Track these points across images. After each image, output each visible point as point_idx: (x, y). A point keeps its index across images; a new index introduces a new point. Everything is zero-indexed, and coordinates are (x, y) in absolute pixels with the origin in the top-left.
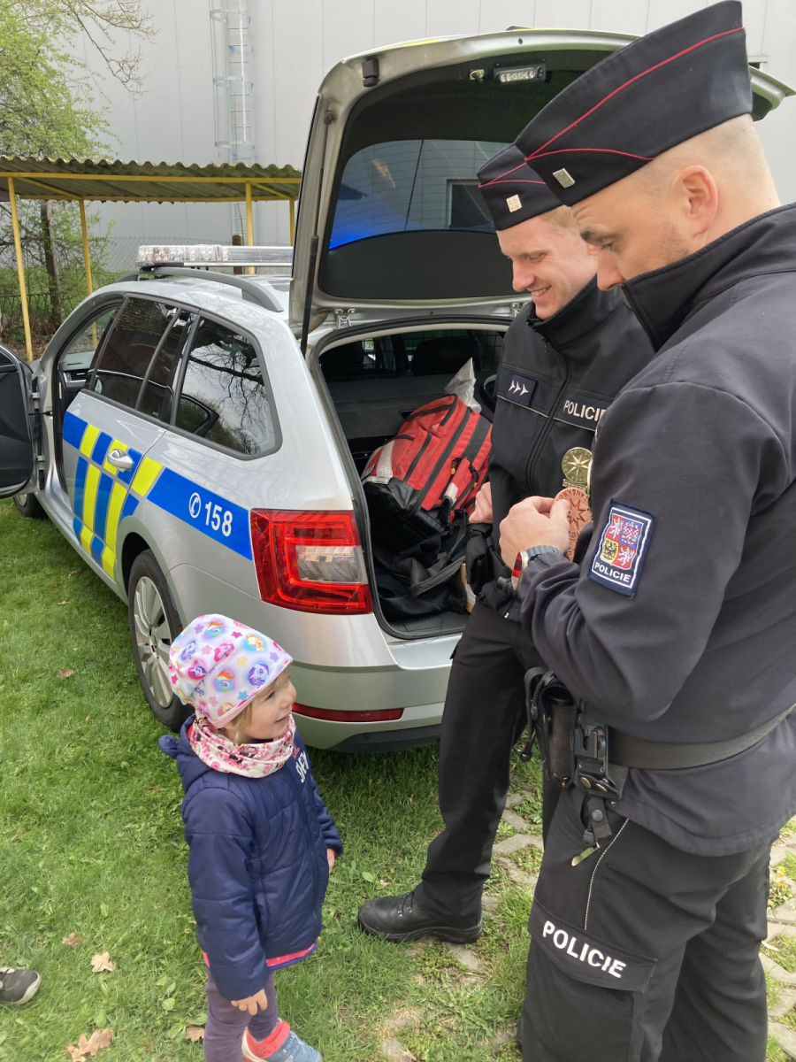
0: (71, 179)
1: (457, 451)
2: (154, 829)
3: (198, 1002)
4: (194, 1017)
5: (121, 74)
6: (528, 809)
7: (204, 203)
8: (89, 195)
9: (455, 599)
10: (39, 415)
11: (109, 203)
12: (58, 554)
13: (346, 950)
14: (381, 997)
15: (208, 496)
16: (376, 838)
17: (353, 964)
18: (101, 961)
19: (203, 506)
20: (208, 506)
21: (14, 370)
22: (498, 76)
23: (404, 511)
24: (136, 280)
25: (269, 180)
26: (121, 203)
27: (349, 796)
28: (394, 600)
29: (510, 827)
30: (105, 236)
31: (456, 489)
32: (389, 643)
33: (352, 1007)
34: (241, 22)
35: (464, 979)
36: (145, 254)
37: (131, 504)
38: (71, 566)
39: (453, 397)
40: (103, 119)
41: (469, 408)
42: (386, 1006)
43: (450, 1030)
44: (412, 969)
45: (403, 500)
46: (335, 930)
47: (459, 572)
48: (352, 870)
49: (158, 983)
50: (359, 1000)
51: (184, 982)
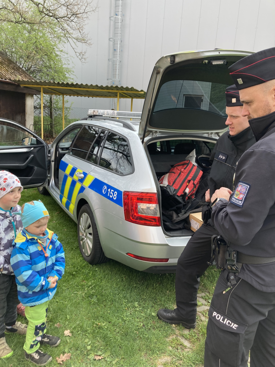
0: (61, 89)
1: (189, 178)
2: (84, 294)
3: (98, 348)
4: (97, 352)
5: (79, 57)
6: (207, 298)
7: (103, 98)
8: (66, 94)
9: (187, 225)
10: (50, 162)
11: (72, 96)
12: (52, 207)
13: (146, 336)
14: (158, 352)
15: (109, 187)
16: (156, 302)
17: (149, 341)
18: (67, 332)
19: (107, 190)
20: (109, 190)
21: (44, 146)
22: (212, 62)
23: (171, 195)
24: (87, 120)
25: (125, 92)
26: (76, 97)
27: (148, 289)
28: (167, 223)
29: (201, 303)
30: (69, 107)
31: (189, 190)
32: (166, 237)
33: (148, 354)
34: (119, 42)
35: (185, 349)
36: (91, 112)
37: (82, 189)
38: (56, 211)
39: (189, 161)
40: (72, 70)
41: (194, 165)
42: (159, 355)
43: (181, 364)
44: (168, 344)
45: (171, 192)
46: (143, 330)
47: (189, 216)
48: (148, 312)
49: (85, 341)
50: (150, 352)
51: (94, 341)
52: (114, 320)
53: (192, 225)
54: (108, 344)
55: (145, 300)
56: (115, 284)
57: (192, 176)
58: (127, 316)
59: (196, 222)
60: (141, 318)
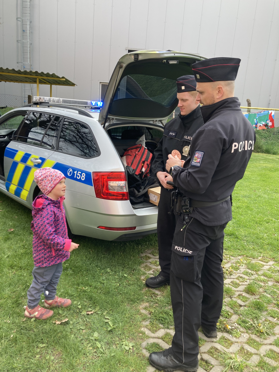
1: (143, 159)
3: (87, 306)
4: (88, 309)
9: (146, 199)
13: (125, 291)
14: (137, 301)
16: (125, 266)
17: (128, 294)
19: (73, 172)
20: (76, 172)
22: (169, 62)
23: (131, 175)
24: (31, 107)
27: (114, 257)
28: (132, 198)
31: (144, 169)
33: (130, 304)
34: (28, 22)
35: (158, 296)
36: (36, 99)
39: (141, 145)
41: (145, 148)
42: (139, 303)
44: (143, 295)
45: (131, 172)
46: (120, 288)
47: (147, 192)
48: (121, 274)
49: (74, 303)
50: (132, 302)
51: (82, 302)
52: (94, 284)
53: (151, 198)
54: (95, 302)
55: (115, 266)
56: (85, 257)
57: (145, 157)
58: (103, 280)
59: (154, 195)
60: (115, 280)
